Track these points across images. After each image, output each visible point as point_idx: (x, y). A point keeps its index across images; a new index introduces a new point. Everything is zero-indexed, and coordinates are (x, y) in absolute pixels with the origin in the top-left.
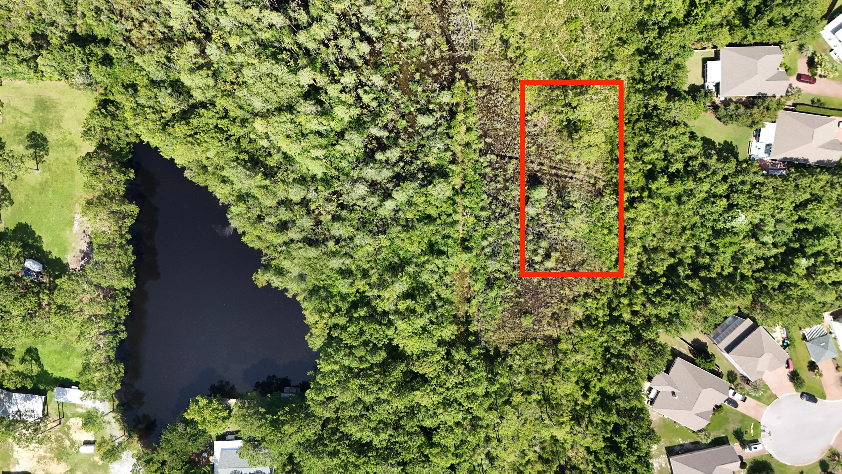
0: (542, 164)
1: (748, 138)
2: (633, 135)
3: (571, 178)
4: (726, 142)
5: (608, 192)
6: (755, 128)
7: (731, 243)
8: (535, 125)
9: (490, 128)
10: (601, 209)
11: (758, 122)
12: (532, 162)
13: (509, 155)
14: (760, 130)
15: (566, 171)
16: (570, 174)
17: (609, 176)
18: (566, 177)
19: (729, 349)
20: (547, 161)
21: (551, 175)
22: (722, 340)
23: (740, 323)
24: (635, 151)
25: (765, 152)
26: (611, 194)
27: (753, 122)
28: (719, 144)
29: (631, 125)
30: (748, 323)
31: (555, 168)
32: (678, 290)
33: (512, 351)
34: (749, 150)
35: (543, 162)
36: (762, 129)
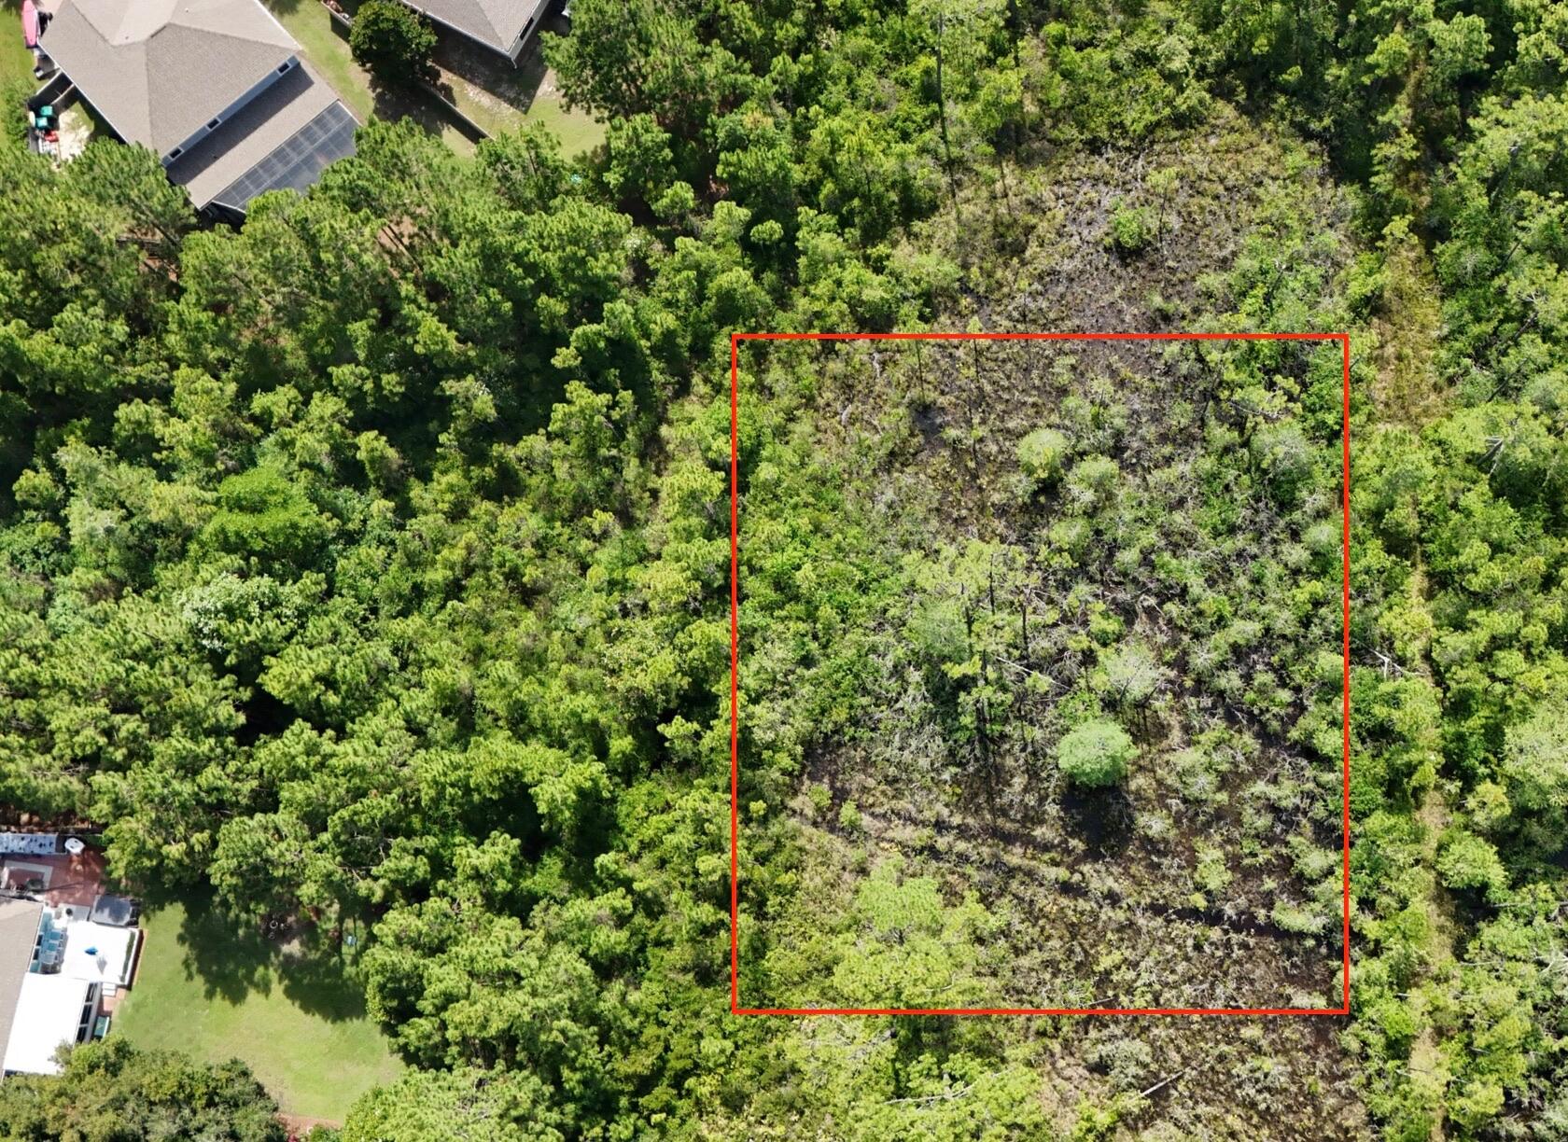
0: (1066, 888)
1: (137, 1007)
2: (664, 1015)
3: (940, 826)
4: (237, 996)
5: (784, 760)
6: (106, 1048)
7: (257, 507)
8: (1101, 1068)
9: (1304, 1059)
10: (817, 683)
11: (92, 1068)
12: (1113, 898)
13: (1215, 934)
14: (81, 1036)
15: (963, 858)
16: (942, 843)
17: (775, 829)
18: (963, 832)
19: (289, 81)
20: (1047, 901)
21: (1028, 841)
22: (319, 121)
23: (238, 188)
24: (658, 943)
25: (62, 937)
26: (771, 746)
27: (114, 1069)
28: (265, 988)
29: (675, 1064)
30: (204, 189)
31: (1011, 872)
32: (507, 306)
33: (1195, 93)
34: (136, 950)
35: (1064, 901)
36: (71, 1037)
